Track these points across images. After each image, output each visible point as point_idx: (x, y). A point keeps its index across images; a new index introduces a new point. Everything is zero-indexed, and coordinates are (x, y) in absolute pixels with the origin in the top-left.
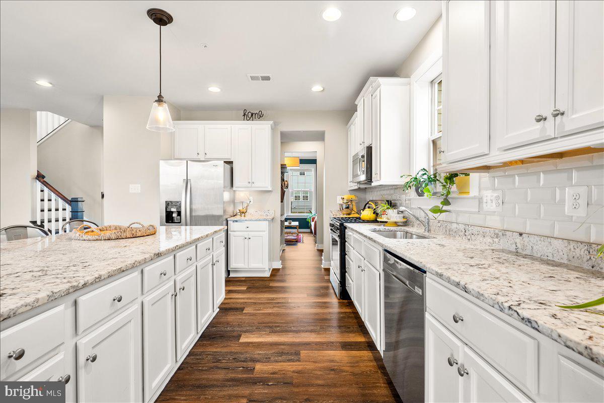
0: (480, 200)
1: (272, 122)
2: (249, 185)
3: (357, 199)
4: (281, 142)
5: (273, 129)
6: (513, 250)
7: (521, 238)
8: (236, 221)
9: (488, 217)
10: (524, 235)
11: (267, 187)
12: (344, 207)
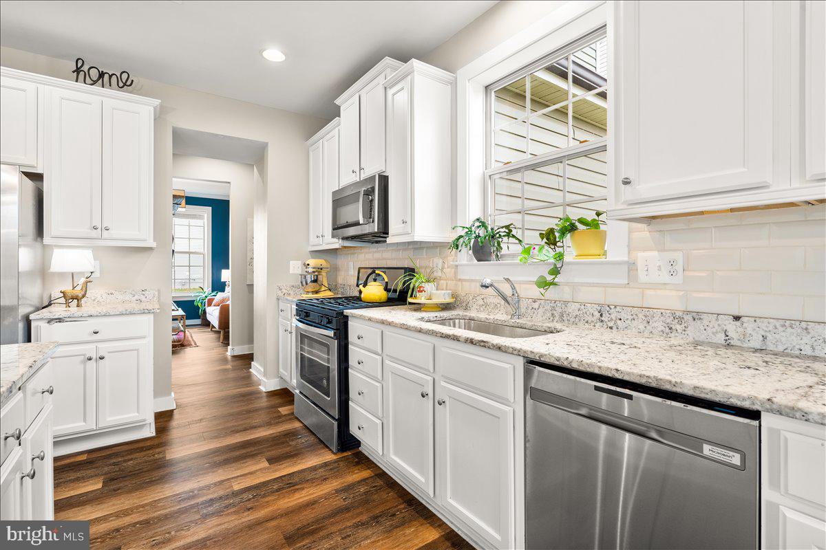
0: (631, 267)
1: (157, 102)
2: (95, 234)
3: (329, 266)
4: (173, 154)
5: (159, 117)
6: (719, 342)
7: (738, 323)
8: (60, 320)
9: (649, 292)
10: (743, 319)
11: (145, 240)
12: (309, 281)
